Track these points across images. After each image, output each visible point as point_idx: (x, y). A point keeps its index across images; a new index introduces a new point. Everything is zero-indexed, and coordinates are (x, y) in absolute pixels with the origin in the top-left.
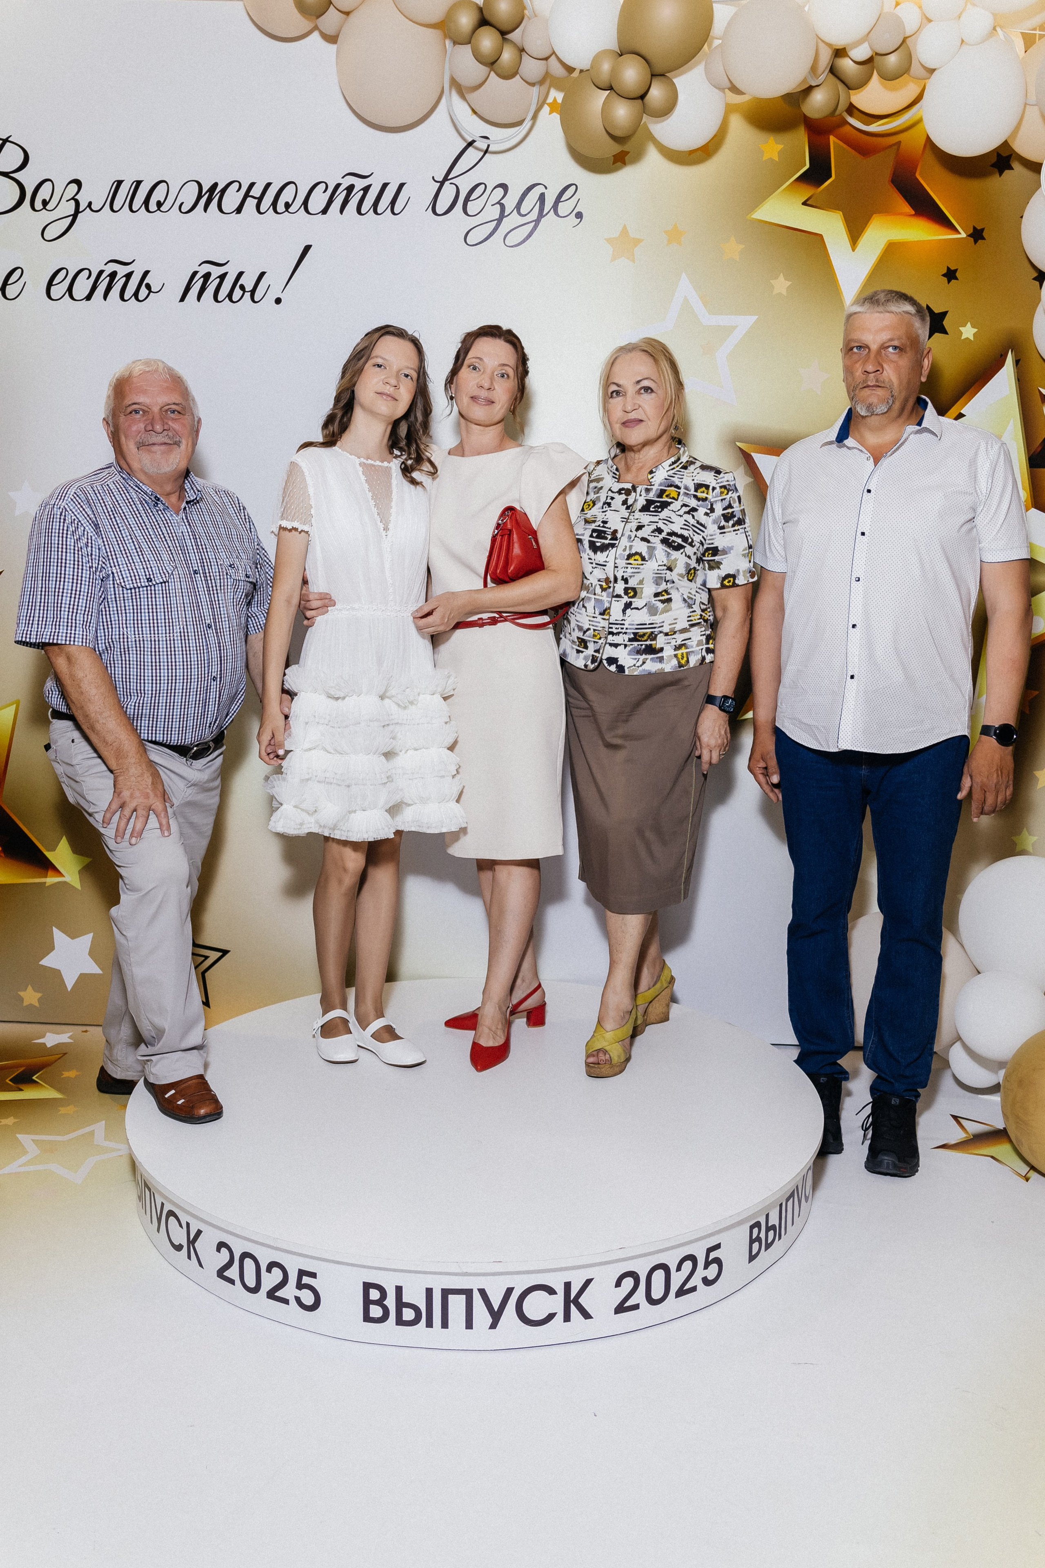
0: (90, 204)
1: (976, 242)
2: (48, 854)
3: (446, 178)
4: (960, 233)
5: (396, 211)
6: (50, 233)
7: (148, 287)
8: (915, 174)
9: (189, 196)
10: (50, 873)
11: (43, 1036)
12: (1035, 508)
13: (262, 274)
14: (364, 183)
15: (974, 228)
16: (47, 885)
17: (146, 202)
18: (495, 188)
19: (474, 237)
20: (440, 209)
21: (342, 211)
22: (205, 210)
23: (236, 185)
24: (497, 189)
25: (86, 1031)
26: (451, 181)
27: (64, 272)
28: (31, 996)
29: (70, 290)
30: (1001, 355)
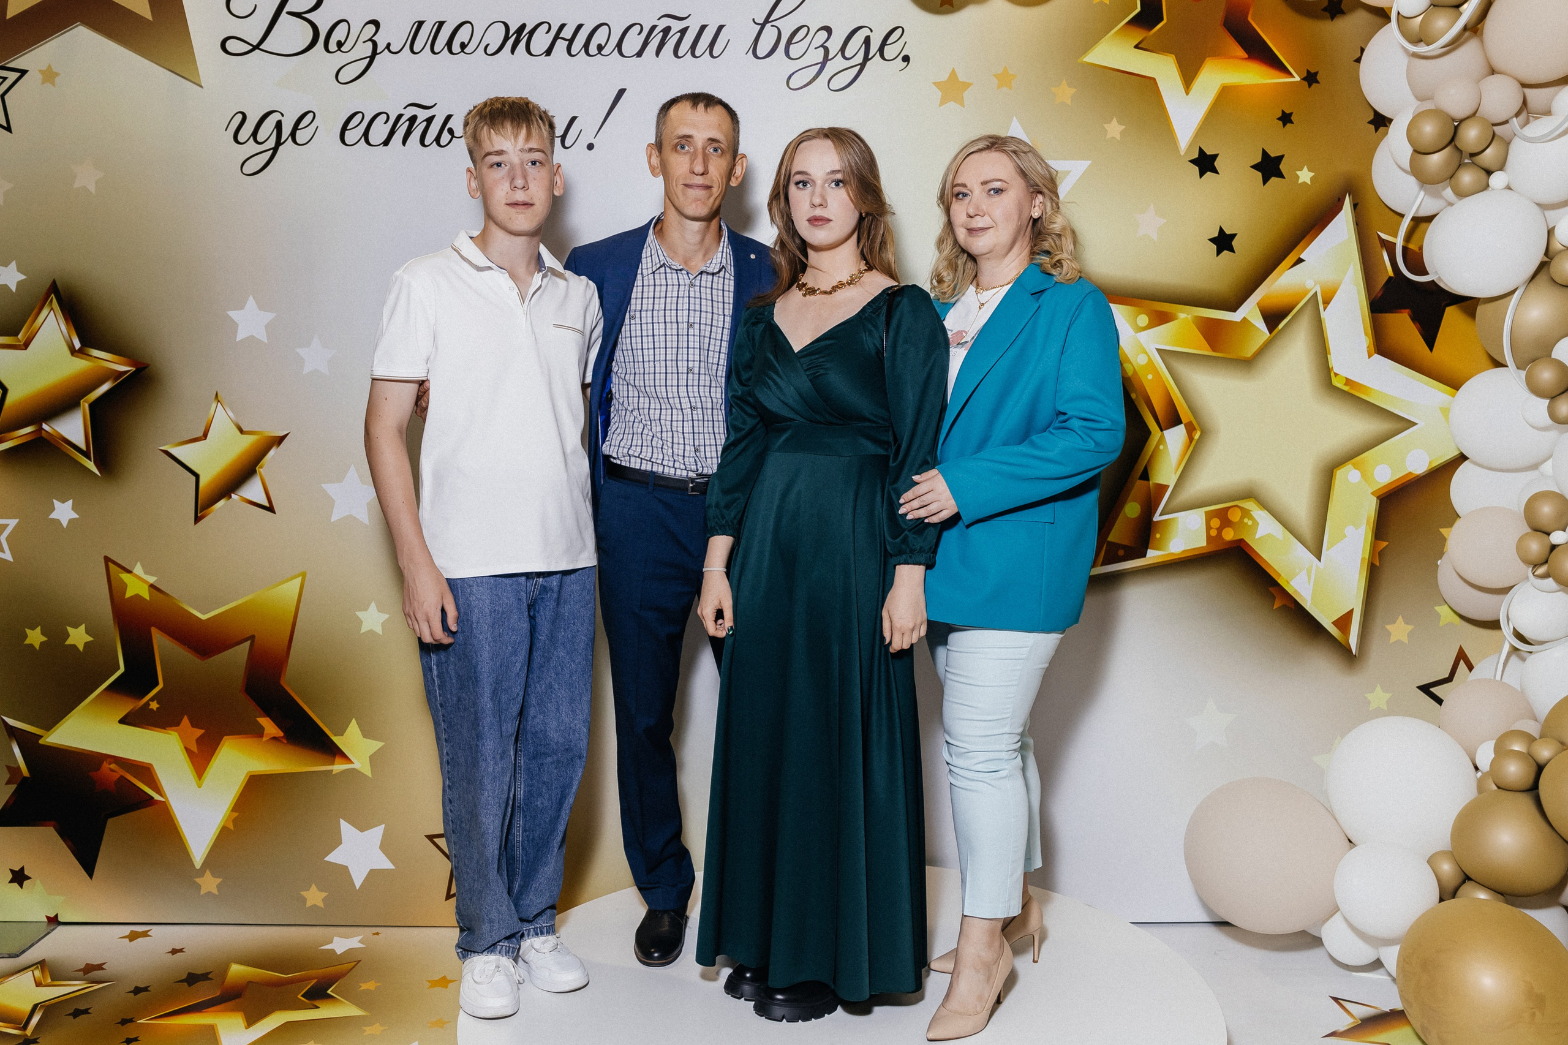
0: (388, 46)
1: (1310, 86)
2: (335, 739)
3: (767, 21)
4: (1294, 77)
5: (715, 53)
6: (344, 76)
7: (451, 131)
8: (1247, 17)
9: (495, 36)
10: (337, 759)
11: (331, 942)
12: (1378, 354)
13: (574, 119)
14: (681, 25)
15: (1308, 71)
16: (334, 773)
17: (449, 44)
18: (818, 30)
19: (795, 82)
20: (760, 53)
21: (658, 54)
22: (513, 51)
23: (545, 27)
24: (820, 32)
25: (377, 934)
26: (773, 23)
27: (359, 116)
28: (314, 897)
29: (366, 135)
30: (1339, 200)
